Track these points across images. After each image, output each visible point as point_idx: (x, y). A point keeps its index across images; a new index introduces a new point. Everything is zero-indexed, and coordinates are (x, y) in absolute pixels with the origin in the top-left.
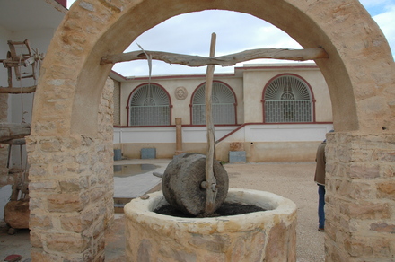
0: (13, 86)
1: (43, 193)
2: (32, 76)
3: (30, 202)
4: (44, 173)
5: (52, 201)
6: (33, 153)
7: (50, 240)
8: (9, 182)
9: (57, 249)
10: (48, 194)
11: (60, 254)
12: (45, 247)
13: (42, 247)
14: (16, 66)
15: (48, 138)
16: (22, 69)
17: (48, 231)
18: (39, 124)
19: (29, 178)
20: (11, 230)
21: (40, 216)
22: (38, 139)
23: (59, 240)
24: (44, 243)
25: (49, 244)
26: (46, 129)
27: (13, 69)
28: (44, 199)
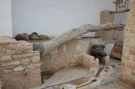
0: (118, 11)
1: (128, 48)
2: (124, 6)
3: (123, 50)
4: (130, 41)
5: (131, 51)
6: (126, 33)
7: (128, 64)
8: (113, 42)
9: (130, 68)
10: (130, 48)
11: (131, 70)
12: (126, 66)
13: (125, 66)
14: (119, 3)
15: (133, 28)
16: (121, 4)
17: (128, 61)
18: (130, 23)
19: (124, 42)
20: (113, 57)
21: (126, 55)
22: (129, 28)
23: (131, 65)
24: (126, 64)
25: (127, 65)
26: (132, 25)
27: (118, 4)
28: (128, 50)
